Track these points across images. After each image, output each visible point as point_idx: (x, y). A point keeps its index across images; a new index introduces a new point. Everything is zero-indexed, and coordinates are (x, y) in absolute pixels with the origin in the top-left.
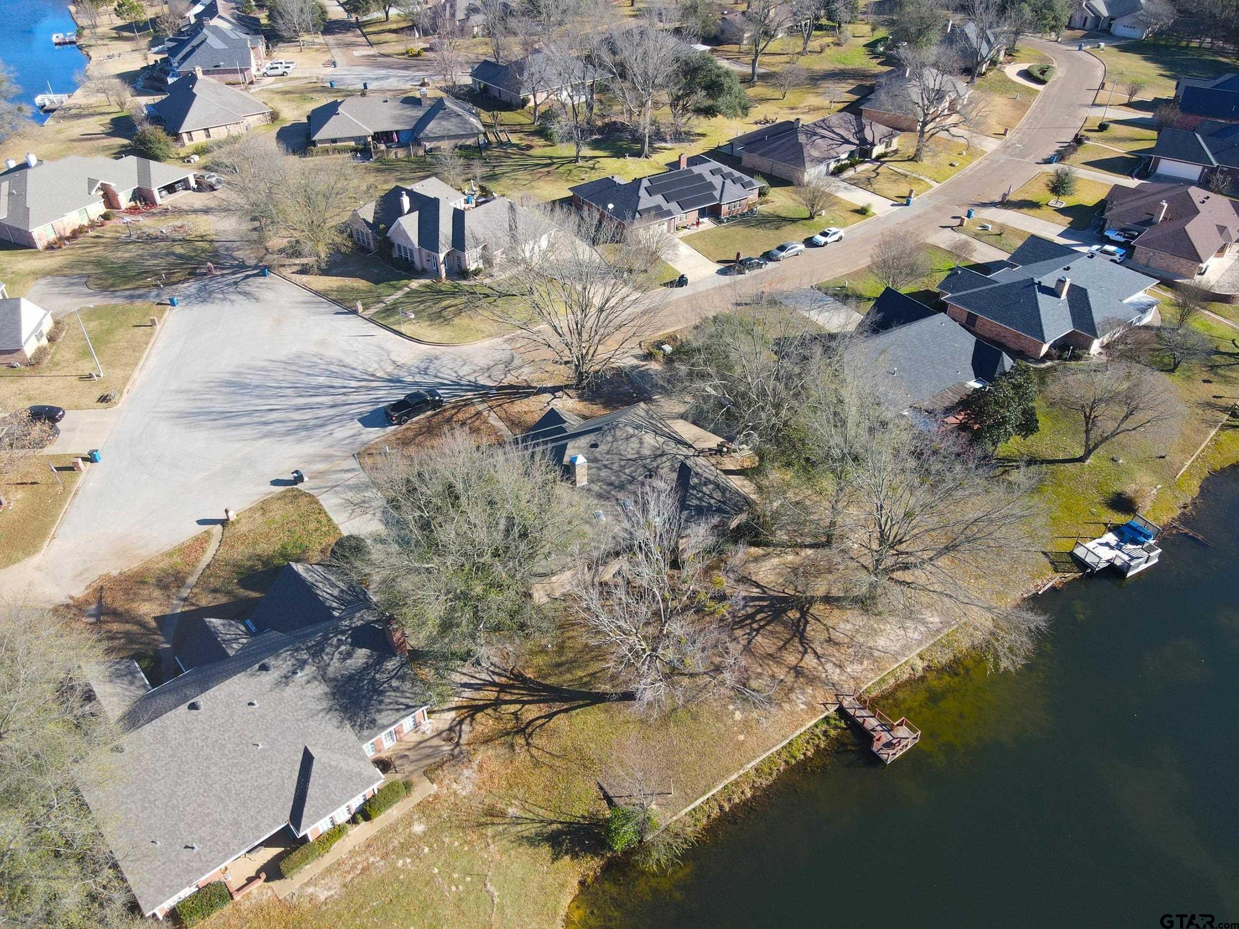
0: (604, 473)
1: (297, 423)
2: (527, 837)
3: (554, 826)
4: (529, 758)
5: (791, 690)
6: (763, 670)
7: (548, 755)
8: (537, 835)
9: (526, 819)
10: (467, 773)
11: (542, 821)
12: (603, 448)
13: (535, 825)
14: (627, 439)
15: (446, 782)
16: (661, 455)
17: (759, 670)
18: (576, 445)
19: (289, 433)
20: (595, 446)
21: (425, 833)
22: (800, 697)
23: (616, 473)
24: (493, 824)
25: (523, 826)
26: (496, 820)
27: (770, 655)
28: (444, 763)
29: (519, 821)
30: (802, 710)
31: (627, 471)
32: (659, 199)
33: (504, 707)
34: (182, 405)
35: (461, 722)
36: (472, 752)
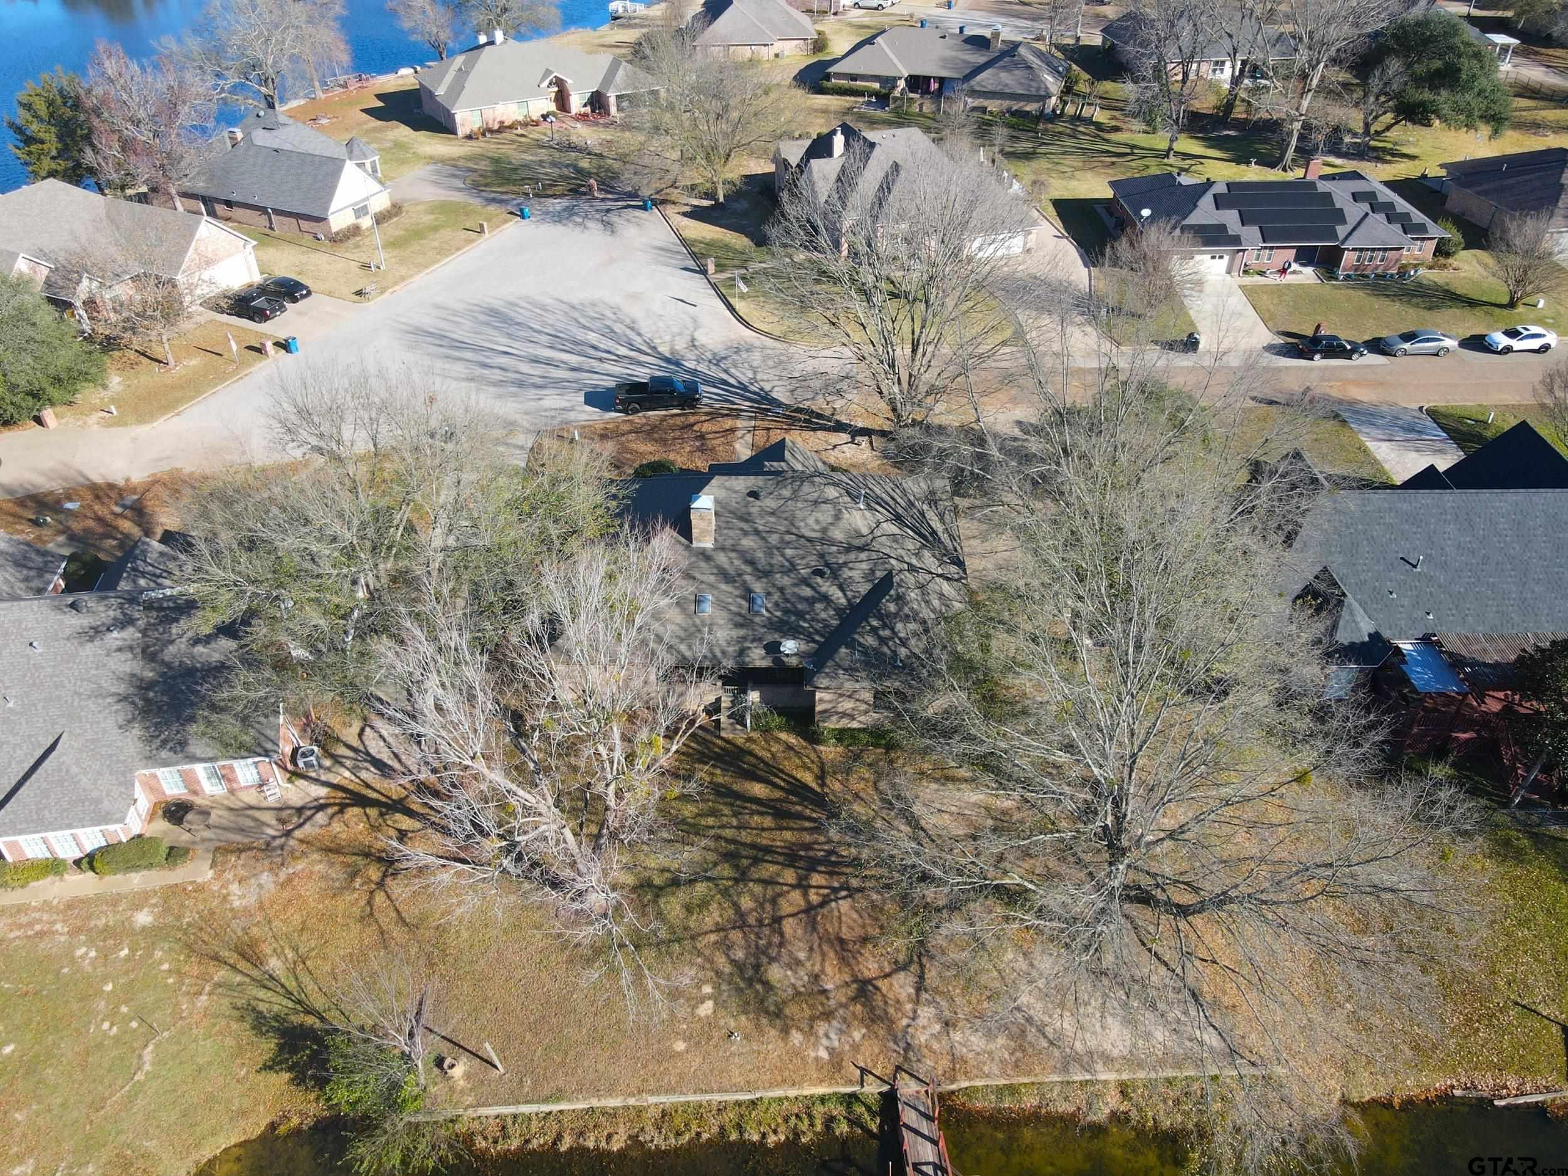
0: (748, 543)
1: (518, 376)
2: (261, 1013)
3: (310, 1020)
4: (363, 903)
5: (828, 1015)
6: (809, 958)
7: (394, 915)
8: (276, 1018)
9: (283, 986)
10: (266, 878)
11: (299, 1002)
12: (769, 503)
13: (285, 1002)
14: (816, 503)
15: (229, 875)
16: (861, 549)
17: (802, 955)
18: (727, 484)
19: (500, 383)
20: (754, 494)
21: (144, 928)
22: (833, 1036)
23: (769, 551)
24: (233, 967)
25: (270, 994)
26: (243, 965)
27: (842, 941)
28: (250, 849)
29: (270, 984)
30: (817, 1059)
31: (789, 552)
32: (1230, 218)
33: (398, 816)
34: (427, 321)
35: (321, 808)
36: (297, 854)
